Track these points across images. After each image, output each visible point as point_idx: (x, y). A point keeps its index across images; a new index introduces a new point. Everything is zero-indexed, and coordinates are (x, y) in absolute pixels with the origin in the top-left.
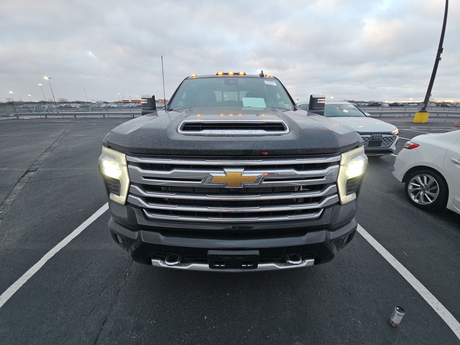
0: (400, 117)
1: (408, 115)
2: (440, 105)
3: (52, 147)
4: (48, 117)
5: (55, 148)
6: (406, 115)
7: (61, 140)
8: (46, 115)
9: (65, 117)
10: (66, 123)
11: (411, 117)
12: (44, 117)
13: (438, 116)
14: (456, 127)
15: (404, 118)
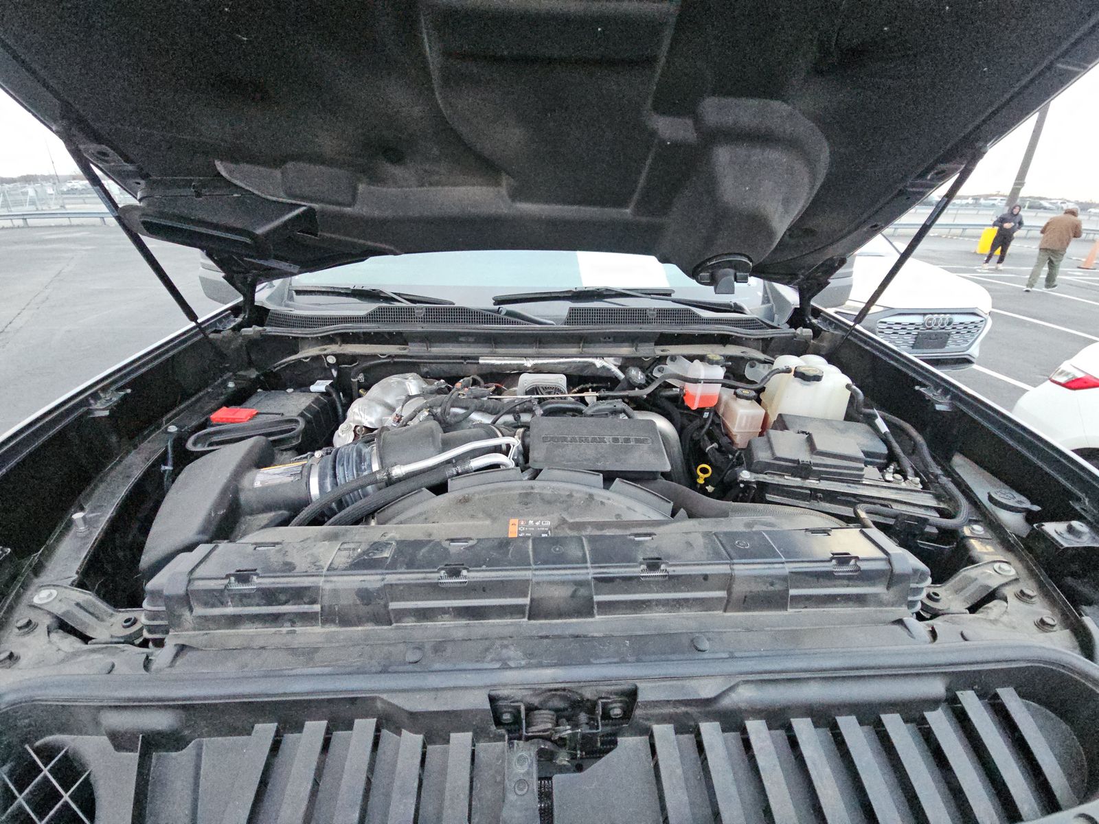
0: (939, 236)
1: (959, 231)
2: (1027, 205)
3: (8, 329)
4: (31, 222)
5: (18, 331)
6: (954, 231)
7: (43, 302)
8: (24, 217)
9: (75, 221)
10: (74, 240)
11: (965, 236)
12: (19, 222)
13: (1028, 236)
14: (1079, 268)
15: (952, 238)
